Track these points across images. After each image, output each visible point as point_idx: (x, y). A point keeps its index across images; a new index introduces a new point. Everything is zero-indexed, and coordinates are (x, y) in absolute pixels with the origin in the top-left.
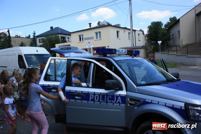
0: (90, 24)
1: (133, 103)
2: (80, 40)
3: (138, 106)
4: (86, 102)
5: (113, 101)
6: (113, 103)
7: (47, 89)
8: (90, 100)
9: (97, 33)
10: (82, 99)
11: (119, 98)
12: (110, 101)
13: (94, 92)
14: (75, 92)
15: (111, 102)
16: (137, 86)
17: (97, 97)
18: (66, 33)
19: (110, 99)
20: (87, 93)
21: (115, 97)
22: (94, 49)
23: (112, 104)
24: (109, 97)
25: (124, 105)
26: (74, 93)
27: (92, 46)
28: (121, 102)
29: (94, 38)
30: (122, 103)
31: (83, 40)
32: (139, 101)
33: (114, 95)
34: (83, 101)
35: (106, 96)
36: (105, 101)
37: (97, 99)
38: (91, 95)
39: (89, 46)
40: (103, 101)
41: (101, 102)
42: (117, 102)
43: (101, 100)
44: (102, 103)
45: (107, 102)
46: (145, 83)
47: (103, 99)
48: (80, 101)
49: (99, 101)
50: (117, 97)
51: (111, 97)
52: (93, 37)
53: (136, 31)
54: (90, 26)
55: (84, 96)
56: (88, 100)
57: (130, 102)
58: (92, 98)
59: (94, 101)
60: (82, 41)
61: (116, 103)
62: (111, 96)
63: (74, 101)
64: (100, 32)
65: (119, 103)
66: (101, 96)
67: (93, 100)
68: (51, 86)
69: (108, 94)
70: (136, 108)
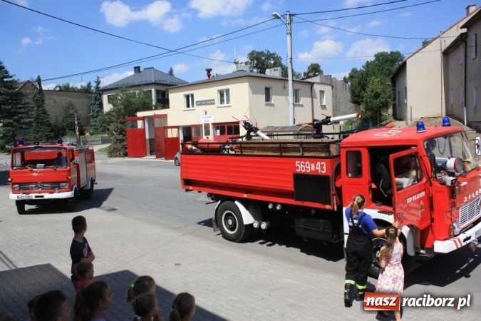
0: (209, 71)
2: (188, 106)
9: (221, 93)
18: (168, 83)
22: (217, 126)
27: (211, 121)
29: (216, 101)
31: (193, 106)
39: (205, 119)
52: (213, 100)
53: (315, 85)
60: (191, 108)
64: (228, 91)
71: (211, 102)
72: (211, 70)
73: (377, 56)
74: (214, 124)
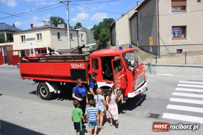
0: (32, 25)
2: (23, 41)
9: (38, 35)
22: (36, 50)
27: (34, 47)
29: (36, 39)
31: (25, 41)
39: (31, 47)
52: (34, 38)
53: (79, 32)
54: (32, 27)
64: (41, 34)
71: (33, 39)
72: (33, 25)
73: (104, 20)
74: (35, 49)
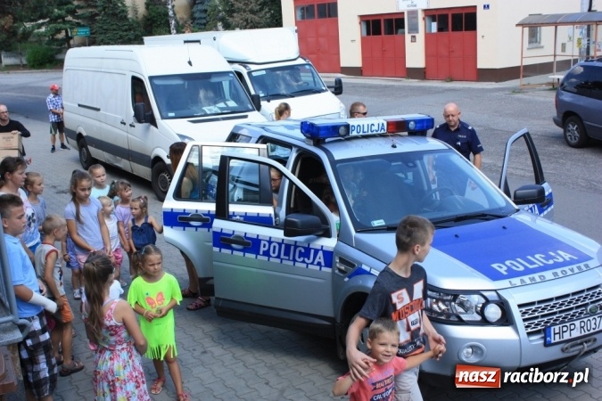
1: (343, 268)
3: (349, 277)
4: (253, 256)
5: (306, 260)
6: (308, 264)
7: (180, 218)
8: (261, 253)
10: (244, 251)
11: (320, 254)
12: (302, 259)
13: (270, 238)
14: (231, 233)
15: (304, 262)
16: (357, 232)
17: (275, 247)
19: (301, 255)
20: (255, 237)
21: (312, 251)
23: (304, 265)
24: (300, 251)
25: (329, 270)
26: (230, 235)
27: (421, 5)
28: (323, 264)
30: (326, 266)
32: (353, 266)
33: (311, 246)
34: (247, 255)
35: (292, 248)
36: (291, 258)
37: (274, 252)
38: (263, 242)
40: (287, 258)
41: (282, 259)
42: (316, 263)
43: (282, 256)
44: (284, 261)
45: (294, 260)
46: (384, 224)
47: (287, 253)
48: (241, 254)
49: (278, 257)
50: (316, 251)
51: (303, 251)
55: (249, 244)
56: (257, 253)
57: (338, 265)
58: (266, 249)
59: (269, 256)
61: (312, 263)
62: (304, 248)
63: (229, 252)
65: (319, 264)
66: (283, 246)
67: (267, 253)
68: (188, 214)
69: (298, 244)
70: (346, 279)
74: (426, 12)
